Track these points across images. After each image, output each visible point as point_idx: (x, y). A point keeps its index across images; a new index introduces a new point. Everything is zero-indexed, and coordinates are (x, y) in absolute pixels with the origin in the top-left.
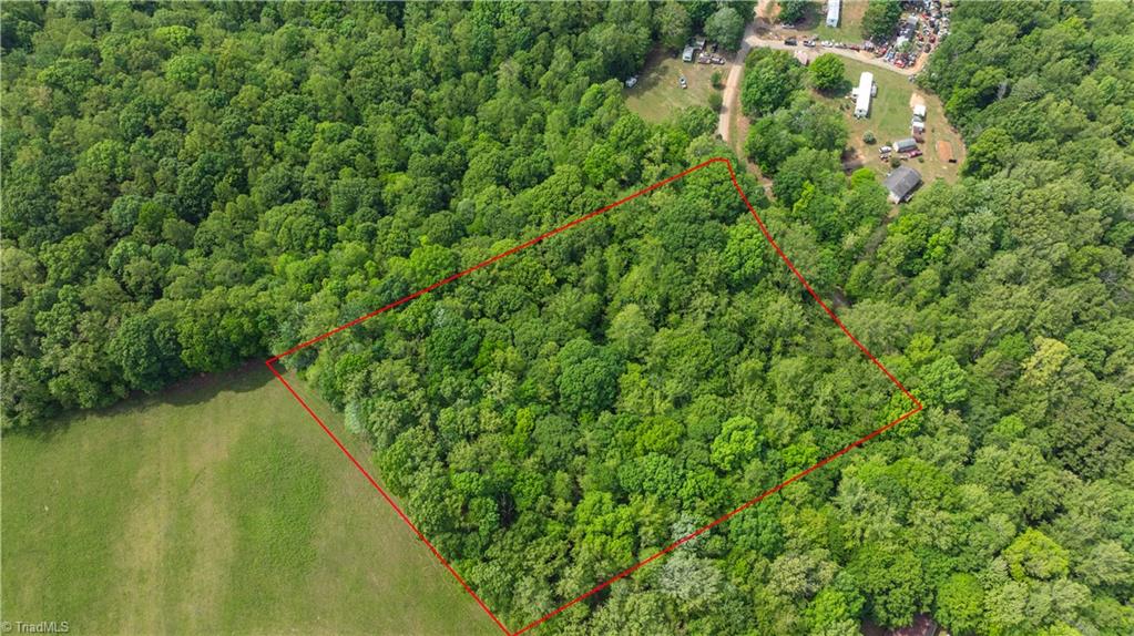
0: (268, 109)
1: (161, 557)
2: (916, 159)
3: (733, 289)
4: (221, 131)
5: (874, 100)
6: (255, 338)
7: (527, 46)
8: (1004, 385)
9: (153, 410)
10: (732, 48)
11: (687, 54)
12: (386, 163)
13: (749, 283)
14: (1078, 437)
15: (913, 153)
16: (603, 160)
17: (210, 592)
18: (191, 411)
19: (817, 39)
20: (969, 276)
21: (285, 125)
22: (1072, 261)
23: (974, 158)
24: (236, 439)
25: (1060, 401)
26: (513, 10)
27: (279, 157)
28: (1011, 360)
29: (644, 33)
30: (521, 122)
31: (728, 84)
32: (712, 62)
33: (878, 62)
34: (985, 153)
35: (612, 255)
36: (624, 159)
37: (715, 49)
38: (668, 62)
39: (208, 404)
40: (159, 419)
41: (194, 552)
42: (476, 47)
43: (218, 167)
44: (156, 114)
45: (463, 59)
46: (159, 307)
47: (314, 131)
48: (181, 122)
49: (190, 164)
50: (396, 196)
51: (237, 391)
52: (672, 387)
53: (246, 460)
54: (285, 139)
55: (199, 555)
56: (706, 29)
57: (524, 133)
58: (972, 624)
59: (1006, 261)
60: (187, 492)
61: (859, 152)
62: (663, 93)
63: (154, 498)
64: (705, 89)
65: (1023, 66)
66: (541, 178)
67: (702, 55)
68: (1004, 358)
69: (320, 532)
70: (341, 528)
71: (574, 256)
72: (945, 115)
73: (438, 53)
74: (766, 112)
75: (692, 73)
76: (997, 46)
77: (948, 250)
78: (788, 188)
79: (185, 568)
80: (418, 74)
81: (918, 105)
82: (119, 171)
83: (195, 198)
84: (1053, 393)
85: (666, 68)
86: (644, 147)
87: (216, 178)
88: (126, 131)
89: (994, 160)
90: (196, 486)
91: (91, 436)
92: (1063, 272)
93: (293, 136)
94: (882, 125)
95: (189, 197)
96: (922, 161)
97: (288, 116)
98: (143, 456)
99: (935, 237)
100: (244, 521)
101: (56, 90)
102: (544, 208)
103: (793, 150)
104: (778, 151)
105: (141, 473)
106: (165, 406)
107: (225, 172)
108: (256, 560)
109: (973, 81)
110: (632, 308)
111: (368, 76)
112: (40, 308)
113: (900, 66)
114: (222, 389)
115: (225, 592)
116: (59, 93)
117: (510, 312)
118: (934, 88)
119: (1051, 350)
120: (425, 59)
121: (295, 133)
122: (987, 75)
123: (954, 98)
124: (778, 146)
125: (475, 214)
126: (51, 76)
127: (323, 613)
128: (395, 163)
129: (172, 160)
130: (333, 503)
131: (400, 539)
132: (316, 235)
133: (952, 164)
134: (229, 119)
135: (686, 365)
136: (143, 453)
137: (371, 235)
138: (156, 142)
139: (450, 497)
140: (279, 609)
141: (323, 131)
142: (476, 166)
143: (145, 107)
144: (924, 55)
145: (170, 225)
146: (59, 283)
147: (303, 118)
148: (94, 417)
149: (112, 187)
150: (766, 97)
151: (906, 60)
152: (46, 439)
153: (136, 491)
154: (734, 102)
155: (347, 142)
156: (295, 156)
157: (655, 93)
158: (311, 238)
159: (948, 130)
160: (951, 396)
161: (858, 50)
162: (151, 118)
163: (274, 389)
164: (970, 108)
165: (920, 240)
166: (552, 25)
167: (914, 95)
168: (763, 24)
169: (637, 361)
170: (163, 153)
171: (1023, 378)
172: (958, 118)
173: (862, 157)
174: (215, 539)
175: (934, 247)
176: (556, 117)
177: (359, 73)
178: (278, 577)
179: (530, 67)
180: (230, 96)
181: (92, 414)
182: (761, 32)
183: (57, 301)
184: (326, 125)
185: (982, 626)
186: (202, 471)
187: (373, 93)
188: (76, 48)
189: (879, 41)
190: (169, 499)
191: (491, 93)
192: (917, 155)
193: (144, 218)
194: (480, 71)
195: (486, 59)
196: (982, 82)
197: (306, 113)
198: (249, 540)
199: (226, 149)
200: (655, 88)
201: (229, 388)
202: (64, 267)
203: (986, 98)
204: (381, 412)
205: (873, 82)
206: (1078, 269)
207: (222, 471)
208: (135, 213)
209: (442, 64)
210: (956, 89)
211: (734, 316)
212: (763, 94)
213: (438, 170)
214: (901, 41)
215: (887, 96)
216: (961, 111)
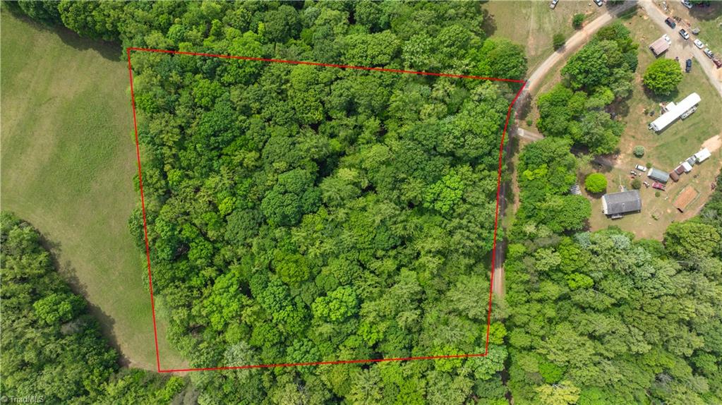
1: (10, 136)
5: (680, 121)
9: (47, 34)
15: (658, 186)
17: (27, 174)
19: (697, 34)
24: (83, 90)
31: (585, 28)
39: (81, 52)
40: (47, 43)
41: (28, 145)
51: (103, 54)
53: (81, 108)
55: (29, 149)
60: (40, 105)
61: (621, 156)
63: (21, 96)
64: (565, 20)
69: (98, 179)
70: (111, 184)
79: (20, 151)
90: (47, 105)
94: (662, 146)
96: (657, 196)
98: (27, 64)
100: (62, 145)
108: (58, 172)
114: (93, 47)
115: (33, 179)
125: (314, 24)
127: (77, 224)
133: (677, 212)
140: (56, 207)
153: (13, 85)
154: (575, 48)
161: (719, 66)
173: (619, 162)
174: (42, 145)
178: (64, 189)
186: (54, 97)
190: (29, 103)
192: (659, 189)
198: (60, 158)
201: (98, 49)
205: (696, 105)
207: (65, 105)
212: (580, 73)
215: (695, 124)
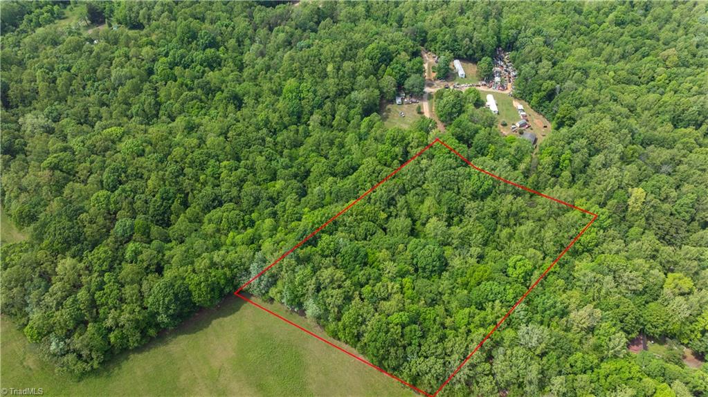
0: (191, 158)
2: (529, 129)
3: (483, 197)
4: (169, 175)
5: (498, 106)
6: (231, 281)
7: (320, 106)
8: (622, 216)
9: (175, 341)
10: (420, 95)
11: (399, 101)
12: (264, 178)
13: (487, 193)
14: (664, 231)
15: (527, 126)
16: (388, 151)
18: (200, 334)
19: (458, 85)
20: (583, 171)
21: (202, 166)
22: (626, 153)
23: (560, 120)
24: (236, 343)
25: (649, 216)
26: (308, 91)
27: (204, 184)
28: (621, 202)
29: (377, 92)
30: (332, 143)
31: (424, 111)
32: (412, 102)
33: (491, 90)
34: (565, 116)
35: (411, 197)
36: (398, 150)
37: (411, 96)
38: (389, 106)
39: (209, 329)
40: (180, 346)
42: (293, 112)
43: (171, 195)
44: (125, 172)
45: (286, 119)
46: (168, 274)
47: (219, 168)
48: (140, 175)
49: (154, 196)
50: (279, 193)
51: (224, 316)
52: (475, 250)
53: (247, 353)
54: (204, 174)
56: (406, 86)
57: (335, 149)
58: (665, 327)
59: (598, 159)
60: (217, 380)
61: (502, 130)
62: (394, 121)
63: (197, 390)
64: (414, 116)
65: (562, 78)
66: (355, 169)
67: (406, 100)
68: (618, 202)
69: (310, 381)
70: (321, 375)
71: (391, 202)
72: (532, 108)
73: (274, 118)
74: (455, 118)
75: (404, 109)
76: (547, 72)
77: (571, 161)
78: (482, 149)
80: (265, 130)
81: (518, 105)
82: (112, 207)
83: (161, 215)
84: (645, 213)
85: (389, 109)
86: (406, 141)
87: (170, 201)
88: (108, 185)
89: (571, 118)
90: (222, 376)
91: (139, 366)
92: (625, 159)
93: (208, 171)
94: (506, 117)
95: (157, 215)
96: (532, 129)
97: (203, 161)
98: (179, 369)
99: (563, 156)
100: (261, 387)
101: (56, 171)
102: (365, 181)
103: (476, 132)
104: (469, 133)
105: (182, 378)
106: (181, 337)
107: (176, 197)
109: (542, 88)
110: (434, 220)
111: (239, 135)
112: (96, 290)
113: (501, 90)
114: (212, 319)
116: (58, 173)
117: (371, 235)
118: (521, 97)
119: (638, 192)
120: (267, 122)
121: (210, 170)
122: (548, 85)
123: (534, 99)
124: (469, 130)
125: (325, 194)
126: (51, 163)
128: (269, 177)
129: (143, 196)
130: (311, 362)
131: (356, 372)
132: (243, 220)
133: (545, 128)
134: (172, 168)
135: (477, 238)
136: (178, 366)
137: (274, 214)
138: (130, 187)
139: (393, 327)
141: (225, 167)
142: (315, 171)
143: (118, 170)
144: (509, 84)
145: (155, 230)
146: (102, 274)
147: (212, 162)
148: (136, 355)
149: (112, 216)
150: (454, 110)
151: (503, 87)
152: (108, 376)
153: (183, 389)
155: (240, 170)
156: (212, 183)
157: (389, 122)
158: (241, 222)
159: (536, 114)
160: (605, 223)
161: (479, 86)
162: (123, 175)
163: (247, 310)
164: (544, 102)
165: (556, 158)
166: (331, 94)
167: (514, 102)
168: (430, 82)
169: (448, 244)
170: (136, 193)
171: (630, 209)
172: (538, 107)
173: (504, 132)
175: (564, 161)
176: (350, 137)
177: (234, 134)
179: (324, 118)
180: (166, 156)
181: (134, 353)
182: (430, 85)
183: (105, 283)
184: (225, 163)
185: (670, 327)
186: (222, 366)
187: (245, 143)
188: (59, 147)
189: (488, 81)
190: (207, 388)
191: (307, 134)
192: (529, 127)
193: (139, 229)
194: (296, 124)
195: (299, 117)
196: (547, 88)
197: (212, 158)
199: (173, 184)
200: (388, 120)
201: (217, 317)
202: (104, 261)
203: (551, 95)
204: (332, 296)
205: (494, 98)
206: (630, 156)
207: (234, 363)
208: (132, 228)
209: (277, 123)
210: (534, 94)
211: (488, 210)
213: (295, 176)
214: (497, 79)
215: (502, 104)
216: (540, 104)
